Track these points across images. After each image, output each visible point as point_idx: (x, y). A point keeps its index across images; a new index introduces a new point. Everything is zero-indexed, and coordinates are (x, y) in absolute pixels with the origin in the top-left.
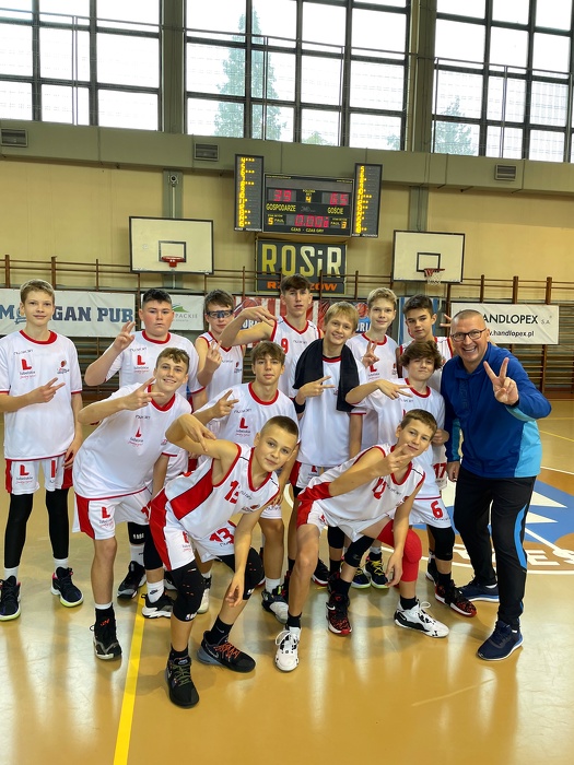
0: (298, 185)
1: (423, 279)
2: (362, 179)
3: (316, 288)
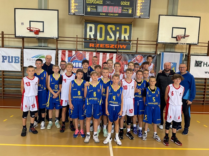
1: (176, 42)
3: (116, 47)
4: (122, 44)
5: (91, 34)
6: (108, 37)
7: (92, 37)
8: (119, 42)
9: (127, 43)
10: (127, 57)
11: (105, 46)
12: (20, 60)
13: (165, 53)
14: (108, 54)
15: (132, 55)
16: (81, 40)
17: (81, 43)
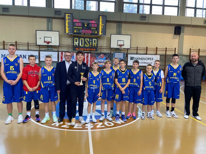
0: (82, 21)
1: (119, 47)
2: (101, 20)
3: (90, 50)
4: (93, 49)
5: (76, 43)
6: (86, 45)
7: (77, 45)
8: (92, 47)
9: (96, 48)
10: (96, 55)
11: (84, 49)
12: (38, 57)
13: (115, 53)
14: (86, 54)
15: (99, 54)
16: (71, 46)
17: (71, 48)
